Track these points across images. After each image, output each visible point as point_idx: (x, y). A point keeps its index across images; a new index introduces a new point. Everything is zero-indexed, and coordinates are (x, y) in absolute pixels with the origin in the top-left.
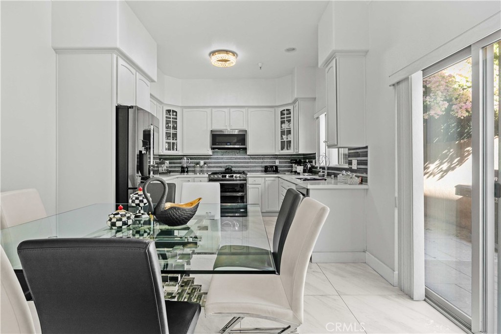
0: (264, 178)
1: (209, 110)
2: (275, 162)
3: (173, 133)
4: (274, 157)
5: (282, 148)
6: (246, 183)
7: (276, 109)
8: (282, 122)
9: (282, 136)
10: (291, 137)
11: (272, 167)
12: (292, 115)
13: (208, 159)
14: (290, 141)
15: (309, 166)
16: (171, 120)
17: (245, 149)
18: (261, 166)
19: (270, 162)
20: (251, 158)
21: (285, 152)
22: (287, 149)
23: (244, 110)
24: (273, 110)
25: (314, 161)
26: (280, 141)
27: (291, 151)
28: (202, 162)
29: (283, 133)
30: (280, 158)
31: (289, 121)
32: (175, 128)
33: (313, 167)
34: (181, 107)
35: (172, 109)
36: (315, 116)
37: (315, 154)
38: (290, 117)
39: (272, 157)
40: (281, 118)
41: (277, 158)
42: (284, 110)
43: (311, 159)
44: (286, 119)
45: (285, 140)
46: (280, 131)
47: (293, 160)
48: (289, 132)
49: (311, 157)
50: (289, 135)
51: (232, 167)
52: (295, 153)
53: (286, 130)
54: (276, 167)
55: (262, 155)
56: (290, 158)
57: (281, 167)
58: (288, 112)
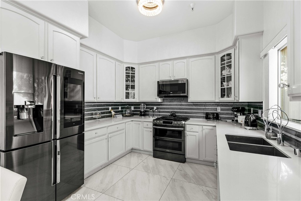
0: (201, 126)
1: (157, 64)
2: (216, 109)
3: (131, 85)
4: (216, 105)
5: (223, 96)
6: (184, 130)
7: (216, 55)
8: (223, 69)
9: (222, 83)
10: (232, 84)
11: (213, 114)
12: (232, 60)
13: (159, 105)
14: (231, 88)
15: (252, 118)
16: (130, 75)
17: (187, 97)
18: (203, 112)
19: (211, 109)
20: (194, 105)
21: (226, 99)
22: (228, 96)
23: (185, 60)
24: (213, 57)
25: (260, 111)
26: (220, 88)
27: (231, 99)
28: (155, 108)
29: (223, 80)
30: (221, 105)
31: (230, 66)
32: (133, 81)
33: (258, 118)
34: (138, 64)
35: (130, 66)
36: (262, 54)
37: (262, 102)
38: (231, 62)
39: (213, 105)
40: (222, 65)
41: (218, 105)
42: (224, 56)
43: (257, 108)
44: (226, 65)
45: (226, 87)
46: (220, 77)
47: (235, 108)
48: (229, 78)
49: (257, 106)
50: (230, 82)
51: (176, 112)
52: (236, 101)
53: (226, 76)
54: (217, 114)
55: (204, 102)
56: (232, 105)
57: (223, 114)
58: (228, 57)
